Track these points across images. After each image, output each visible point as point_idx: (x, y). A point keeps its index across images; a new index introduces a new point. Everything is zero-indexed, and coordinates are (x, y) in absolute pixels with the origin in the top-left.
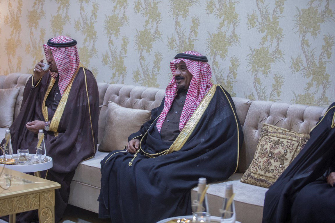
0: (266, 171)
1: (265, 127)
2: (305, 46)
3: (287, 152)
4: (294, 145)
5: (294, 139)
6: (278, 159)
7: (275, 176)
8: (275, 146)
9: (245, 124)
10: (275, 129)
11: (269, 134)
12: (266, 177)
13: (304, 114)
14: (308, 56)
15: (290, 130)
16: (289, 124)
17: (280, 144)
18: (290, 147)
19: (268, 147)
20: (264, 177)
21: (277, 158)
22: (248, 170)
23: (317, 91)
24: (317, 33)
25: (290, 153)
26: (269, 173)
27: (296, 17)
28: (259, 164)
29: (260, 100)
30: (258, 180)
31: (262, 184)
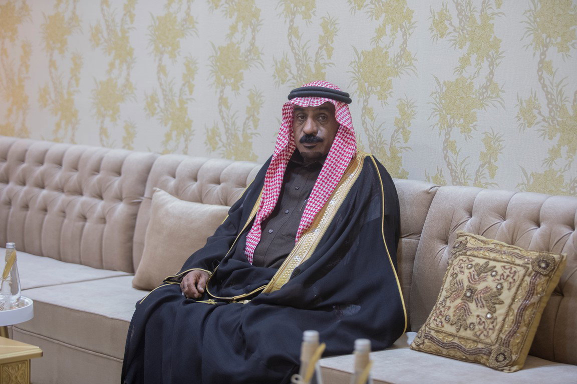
0: (459, 325)
1: (461, 239)
2: (545, 75)
3: (502, 287)
4: (517, 274)
5: (518, 261)
6: (484, 303)
7: (478, 337)
8: (479, 275)
9: (422, 232)
10: (482, 241)
11: (469, 253)
12: (460, 338)
13: (541, 212)
14: (552, 94)
15: (513, 244)
16: (511, 233)
17: (490, 270)
18: (508, 279)
19: (464, 278)
20: (456, 339)
21: (483, 300)
22: (426, 326)
23: (570, 166)
24: (570, 47)
25: (509, 289)
26: (466, 329)
27: (528, 14)
28: (446, 312)
29: (456, 185)
30: (444, 345)
31: (452, 353)
